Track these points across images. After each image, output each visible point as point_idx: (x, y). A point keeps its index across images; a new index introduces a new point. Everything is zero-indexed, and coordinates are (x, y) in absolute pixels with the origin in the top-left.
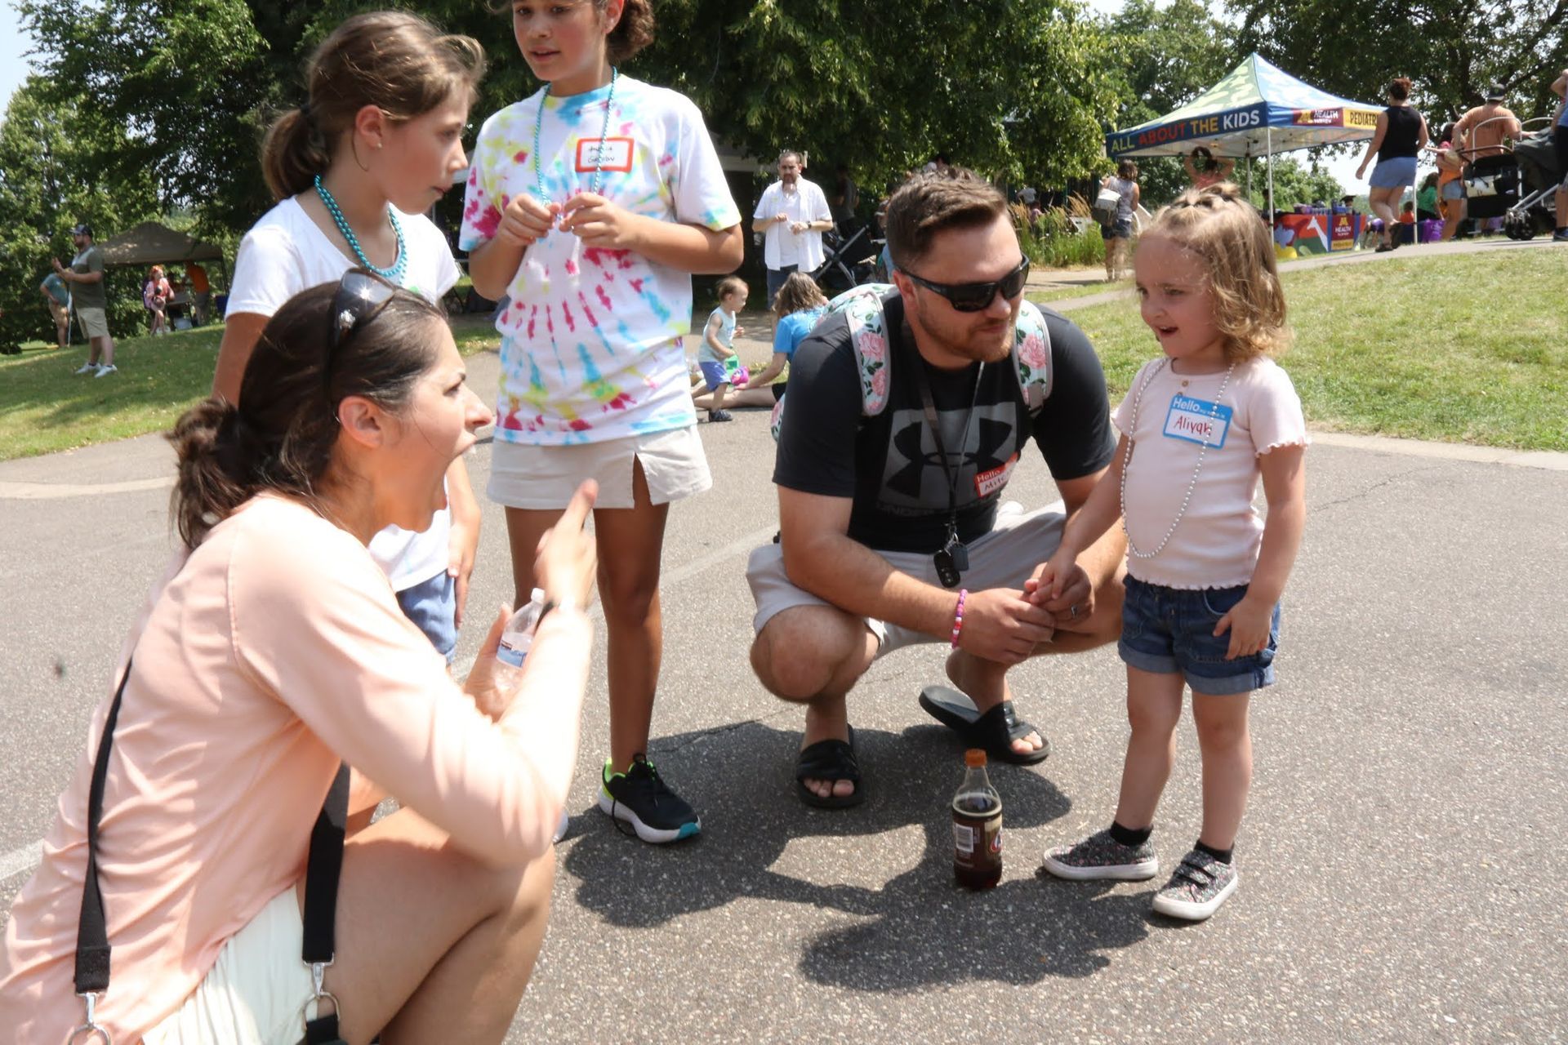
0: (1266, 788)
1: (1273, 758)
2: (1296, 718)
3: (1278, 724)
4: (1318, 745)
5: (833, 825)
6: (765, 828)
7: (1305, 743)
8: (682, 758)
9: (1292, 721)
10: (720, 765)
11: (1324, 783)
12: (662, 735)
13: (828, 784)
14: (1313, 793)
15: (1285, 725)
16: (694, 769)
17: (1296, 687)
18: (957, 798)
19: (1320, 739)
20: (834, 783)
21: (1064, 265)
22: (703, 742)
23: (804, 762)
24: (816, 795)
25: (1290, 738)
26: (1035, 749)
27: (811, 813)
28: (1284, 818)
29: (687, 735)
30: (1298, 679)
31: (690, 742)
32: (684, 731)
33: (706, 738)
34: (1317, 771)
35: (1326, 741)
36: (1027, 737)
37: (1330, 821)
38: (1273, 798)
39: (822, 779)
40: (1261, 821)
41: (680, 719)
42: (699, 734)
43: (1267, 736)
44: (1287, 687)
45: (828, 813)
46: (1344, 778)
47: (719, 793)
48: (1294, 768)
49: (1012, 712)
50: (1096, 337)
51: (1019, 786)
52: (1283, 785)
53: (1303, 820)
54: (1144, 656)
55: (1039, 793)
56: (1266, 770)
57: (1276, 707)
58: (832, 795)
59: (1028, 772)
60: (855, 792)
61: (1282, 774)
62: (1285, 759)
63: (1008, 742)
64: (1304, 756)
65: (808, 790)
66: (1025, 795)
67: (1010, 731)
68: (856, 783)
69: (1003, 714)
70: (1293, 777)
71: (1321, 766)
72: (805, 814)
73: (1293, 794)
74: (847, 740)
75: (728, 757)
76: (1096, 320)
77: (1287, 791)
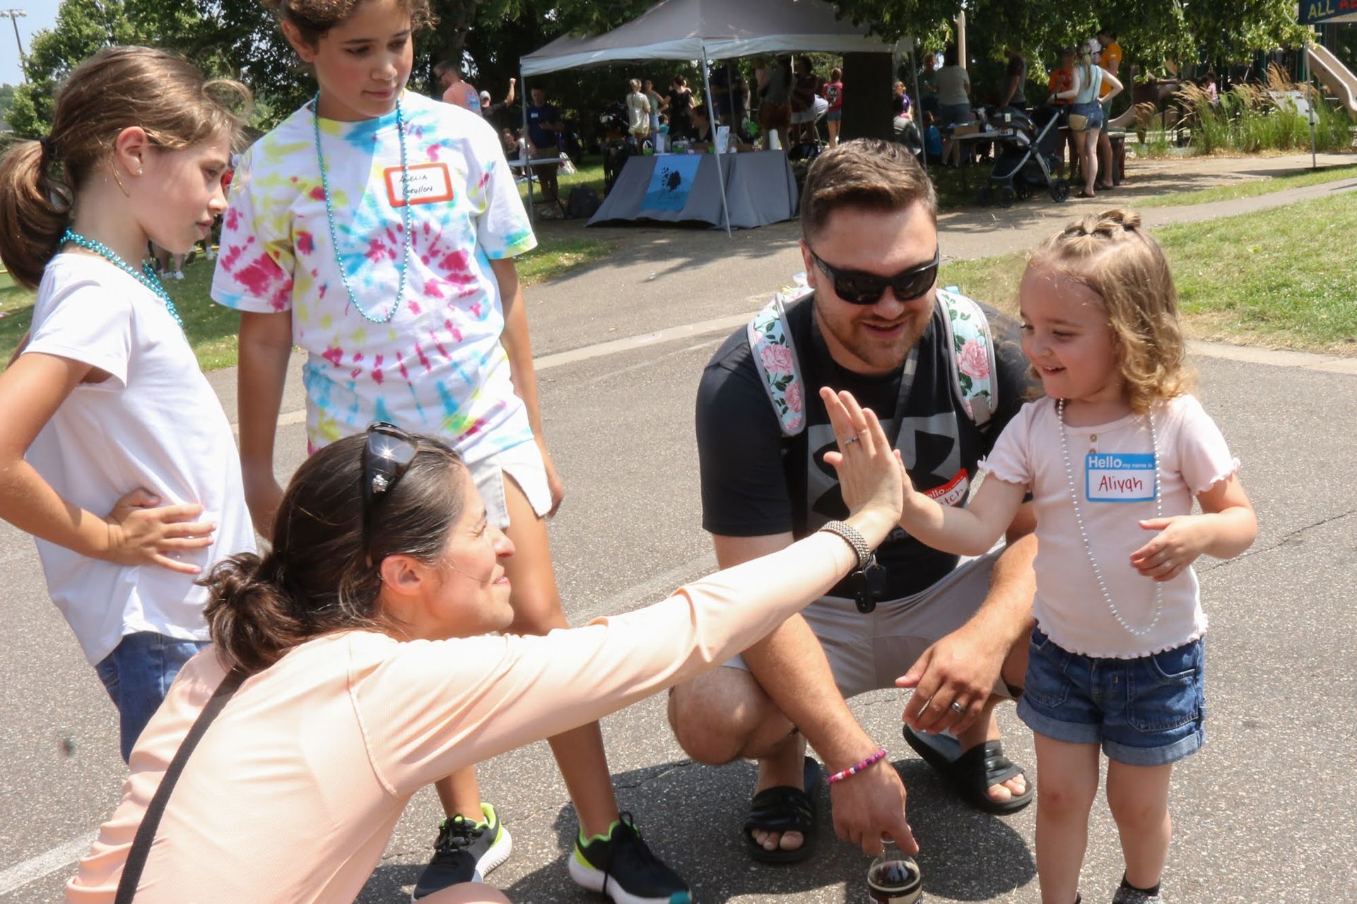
0: (1255, 851)
1: (1279, 812)
2: (1324, 759)
3: (1302, 767)
4: (1337, 795)
5: (771, 885)
6: (699, 885)
7: (1322, 793)
8: (640, 795)
9: (1318, 763)
10: (678, 805)
11: (1324, 847)
12: (628, 768)
13: (774, 835)
14: (1308, 858)
15: (1308, 771)
16: (649, 810)
17: (1340, 718)
18: (872, 870)
19: (1341, 788)
20: (781, 834)
21: (1256, 150)
22: (669, 776)
23: (756, 809)
24: (761, 847)
25: (1307, 786)
26: (1014, 794)
27: (753, 869)
28: (1263, 891)
29: (653, 768)
30: (1344, 708)
31: (656, 775)
32: (654, 762)
33: (672, 771)
34: (1323, 830)
35: (1347, 791)
36: (1009, 782)
37: (1311, 896)
38: (1259, 864)
39: (768, 830)
40: (1236, 894)
41: (654, 747)
42: (667, 767)
43: (1281, 783)
44: (1329, 719)
45: (771, 869)
46: (1349, 840)
47: (665, 841)
48: (1298, 825)
49: (997, 752)
50: (1256, 251)
51: (986, 840)
52: (1277, 849)
53: (1283, 894)
54: (1065, 725)
55: (1004, 851)
56: (1265, 827)
57: (1306, 745)
58: (778, 848)
59: (1002, 824)
60: (802, 846)
61: (1283, 832)
62: (1292, 814)
63: (986, 787)
64: (1315, 810)
65: (754, 840)
66: (989, 852)
67: (988, 774)
68: (805, 834)
69: (984, 756)
70: (1292, 838)
71: (1330, 824)
72: (746, 870)
73: (1284, 860)
74: (801, 785)
75: (688, 797)
76: (1259, 231)
77: (1279, 855)
